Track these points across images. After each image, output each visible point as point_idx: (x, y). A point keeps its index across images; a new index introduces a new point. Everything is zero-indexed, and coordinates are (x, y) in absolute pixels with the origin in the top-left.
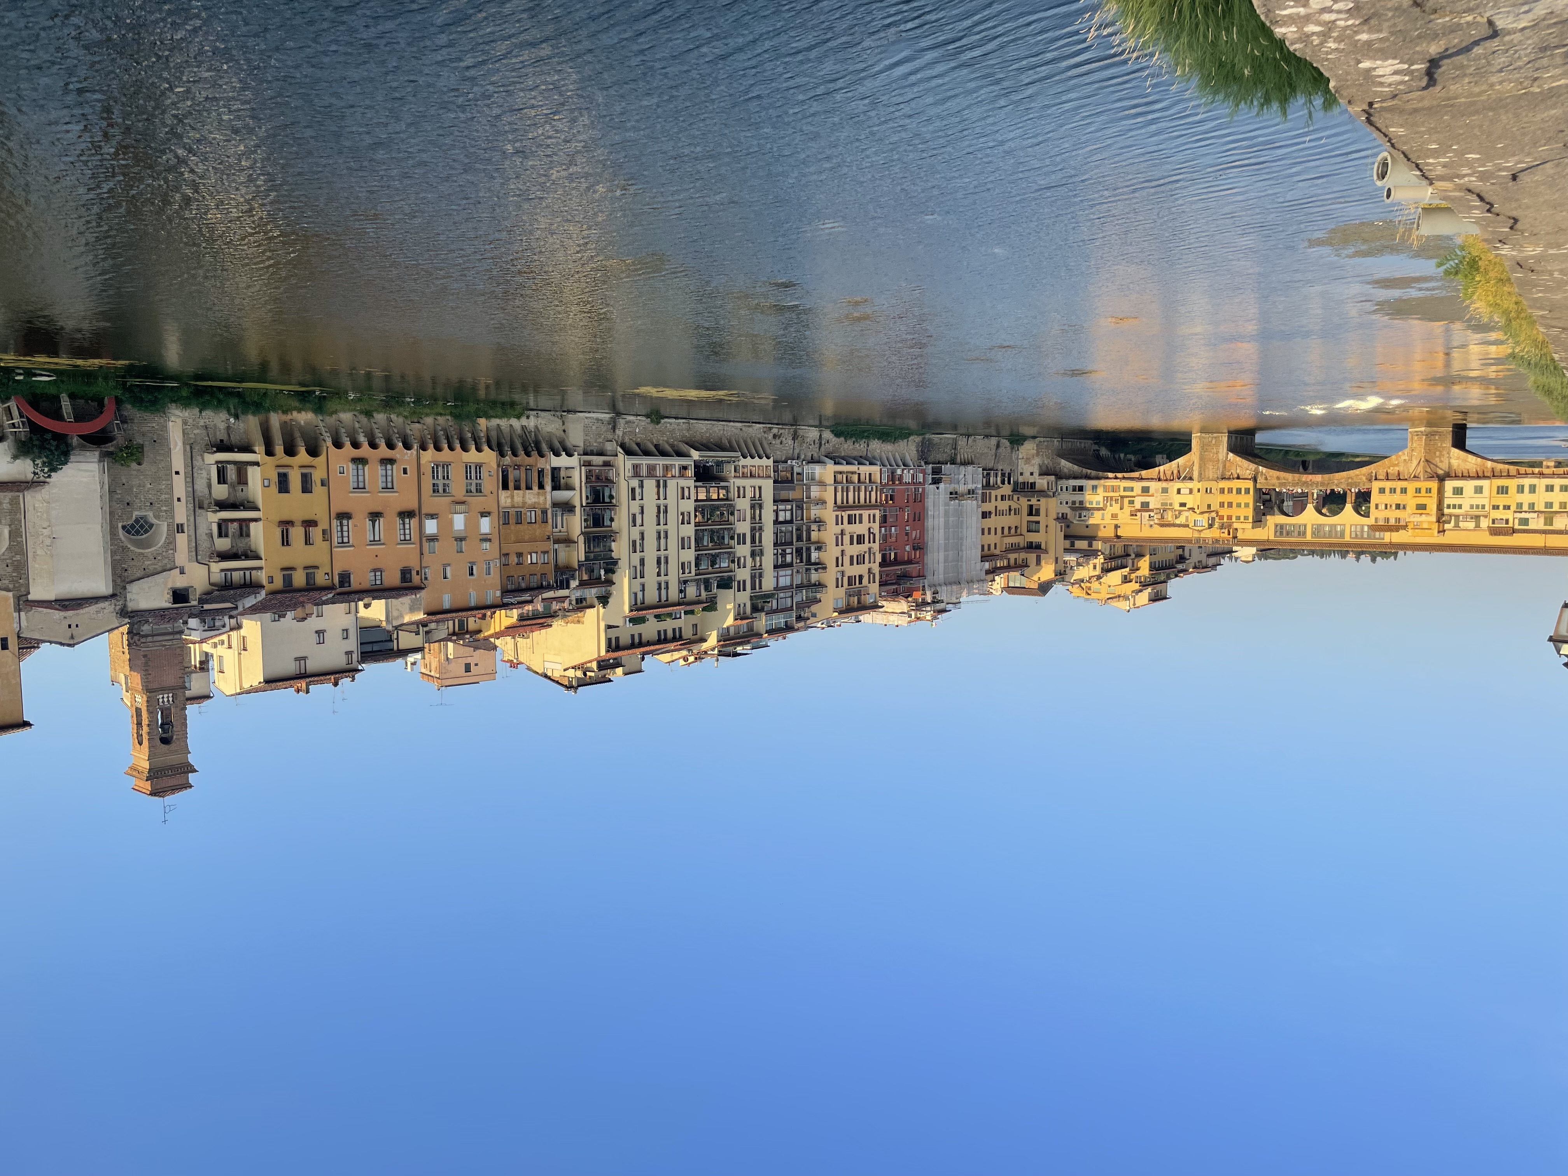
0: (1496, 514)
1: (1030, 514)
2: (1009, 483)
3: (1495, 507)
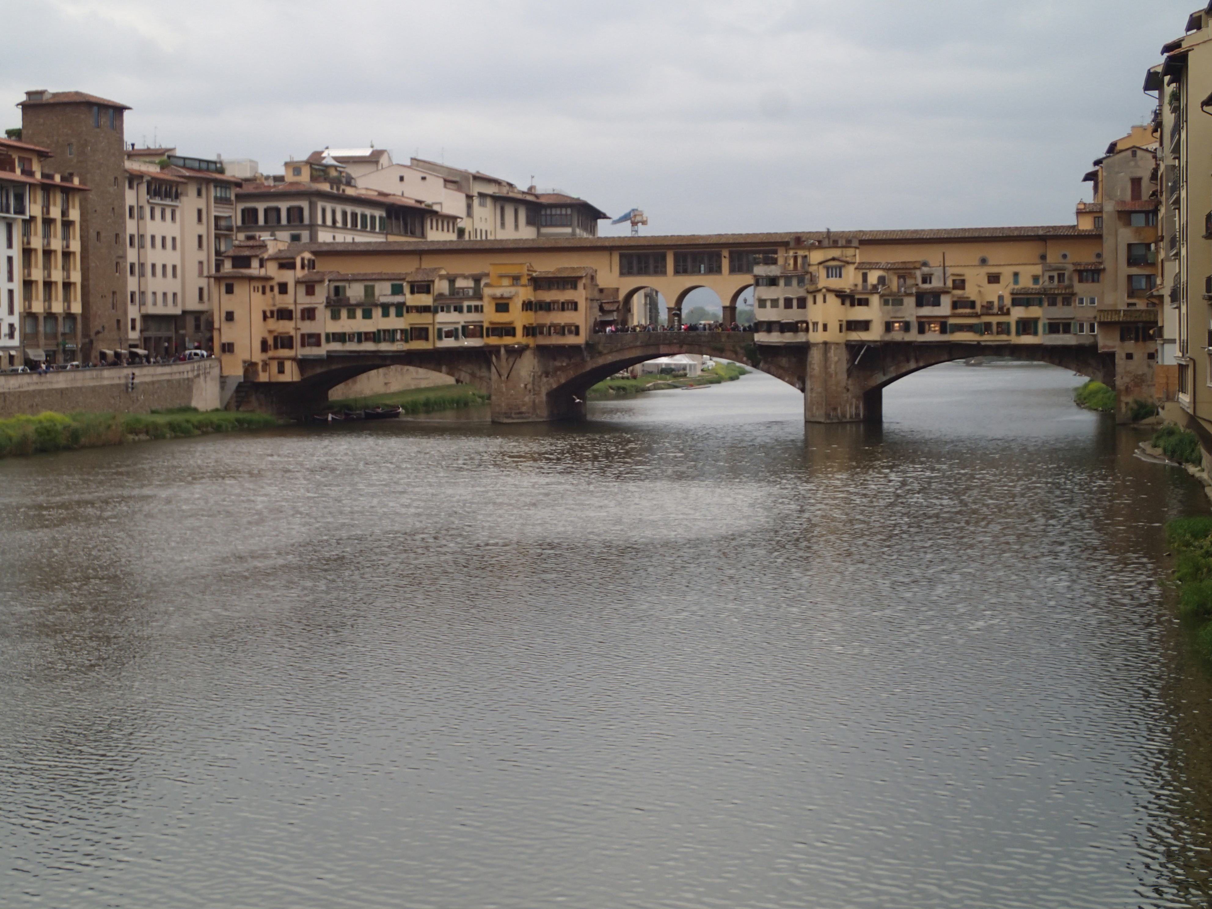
0: (425, 300)
3: (425, 309)
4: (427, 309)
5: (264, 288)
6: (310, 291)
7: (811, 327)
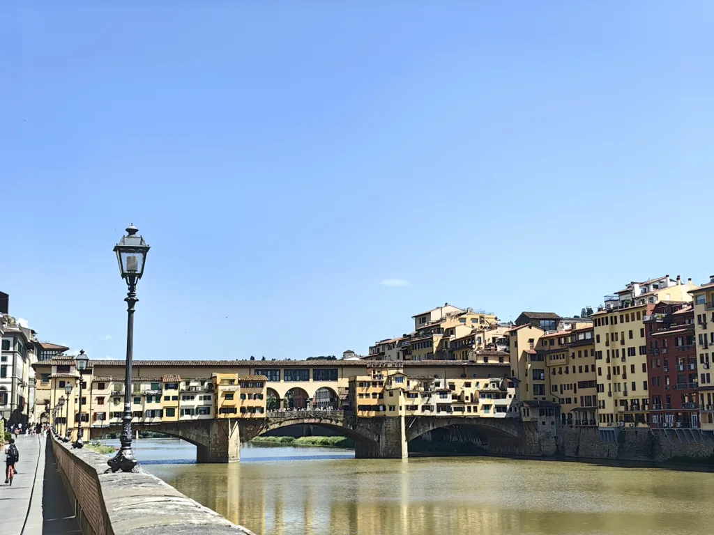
0: (174, 393)
1: (542, 386)
2: (564, 415)
4: (175, 398)
6: (101, 387)
7: (388, 408)
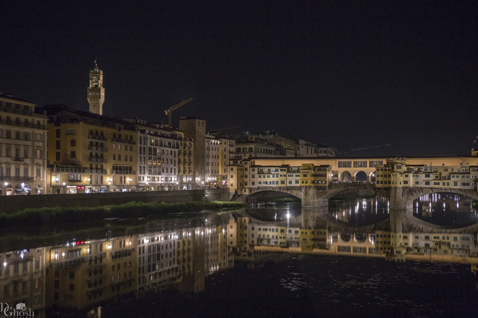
4: (285, 176)
5: (241, 169)
6: (253, 170)
7: (392, 182)
